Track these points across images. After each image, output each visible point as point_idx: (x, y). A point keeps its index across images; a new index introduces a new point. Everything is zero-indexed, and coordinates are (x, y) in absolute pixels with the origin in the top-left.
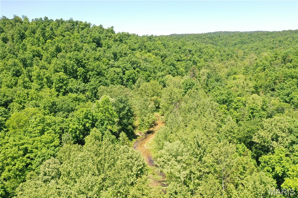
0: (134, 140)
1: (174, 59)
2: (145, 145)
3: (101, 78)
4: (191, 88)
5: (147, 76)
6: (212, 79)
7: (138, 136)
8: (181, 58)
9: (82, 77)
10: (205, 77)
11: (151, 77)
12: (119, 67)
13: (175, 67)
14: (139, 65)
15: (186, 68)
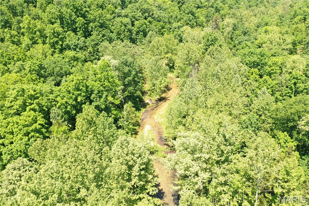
0: (143, 110)
1: (193, 5)
2: (155, 116)
3: (105, 31)
4: (213, 44)
5: (160, 27)
6: (239, 31)
7: (148, 104)
8: (202, 4)
9: (82, 29)
10: (230, 29)
11: (165, 28)
12: (126, 16)
13: (194, 16)
14: (151, 14)
15: (207, 17)
